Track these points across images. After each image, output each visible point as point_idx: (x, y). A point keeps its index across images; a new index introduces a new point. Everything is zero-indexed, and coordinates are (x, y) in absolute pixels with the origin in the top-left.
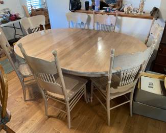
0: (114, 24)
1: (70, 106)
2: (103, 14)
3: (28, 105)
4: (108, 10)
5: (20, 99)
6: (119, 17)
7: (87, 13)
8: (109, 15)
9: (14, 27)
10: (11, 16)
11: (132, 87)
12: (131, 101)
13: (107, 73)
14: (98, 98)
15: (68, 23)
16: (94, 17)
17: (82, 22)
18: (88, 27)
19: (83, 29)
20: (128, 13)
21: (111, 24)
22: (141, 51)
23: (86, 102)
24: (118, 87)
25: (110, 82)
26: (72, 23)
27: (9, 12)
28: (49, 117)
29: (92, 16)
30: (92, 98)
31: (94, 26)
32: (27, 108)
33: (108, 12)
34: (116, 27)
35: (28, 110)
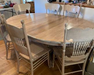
0: (78, 12)
1: (34, 66)
2: (71, 5)
3: (8, 62)
4: (75, 2)
5: (4, 58)
6: (83, 8)
7: (60, 4)
8: (75, 5)
9: (12, 12)
10: (11, 4)
11: (85, 59)
12: (83, 71)
13: (62, 43)
14: (57, 65)
15: (46, 10)
16: (64, 7)
17: (56, 10)
18: (60, 14)
19: (55, 15)
20: (90, 5)
21: (76, 12)
22: (90, 28)
23: (49, 67)
24: (72, 57)
25: (64, 51)
26: (49, 10)
27: (10, 1)
28: (20, 73)
29: (63, 6)
30: (53, 64)
31: (63, 13)
32: (6, 64)
33: (75, 3)
34: (80, 14)
35: (7, 66)
